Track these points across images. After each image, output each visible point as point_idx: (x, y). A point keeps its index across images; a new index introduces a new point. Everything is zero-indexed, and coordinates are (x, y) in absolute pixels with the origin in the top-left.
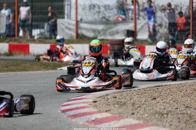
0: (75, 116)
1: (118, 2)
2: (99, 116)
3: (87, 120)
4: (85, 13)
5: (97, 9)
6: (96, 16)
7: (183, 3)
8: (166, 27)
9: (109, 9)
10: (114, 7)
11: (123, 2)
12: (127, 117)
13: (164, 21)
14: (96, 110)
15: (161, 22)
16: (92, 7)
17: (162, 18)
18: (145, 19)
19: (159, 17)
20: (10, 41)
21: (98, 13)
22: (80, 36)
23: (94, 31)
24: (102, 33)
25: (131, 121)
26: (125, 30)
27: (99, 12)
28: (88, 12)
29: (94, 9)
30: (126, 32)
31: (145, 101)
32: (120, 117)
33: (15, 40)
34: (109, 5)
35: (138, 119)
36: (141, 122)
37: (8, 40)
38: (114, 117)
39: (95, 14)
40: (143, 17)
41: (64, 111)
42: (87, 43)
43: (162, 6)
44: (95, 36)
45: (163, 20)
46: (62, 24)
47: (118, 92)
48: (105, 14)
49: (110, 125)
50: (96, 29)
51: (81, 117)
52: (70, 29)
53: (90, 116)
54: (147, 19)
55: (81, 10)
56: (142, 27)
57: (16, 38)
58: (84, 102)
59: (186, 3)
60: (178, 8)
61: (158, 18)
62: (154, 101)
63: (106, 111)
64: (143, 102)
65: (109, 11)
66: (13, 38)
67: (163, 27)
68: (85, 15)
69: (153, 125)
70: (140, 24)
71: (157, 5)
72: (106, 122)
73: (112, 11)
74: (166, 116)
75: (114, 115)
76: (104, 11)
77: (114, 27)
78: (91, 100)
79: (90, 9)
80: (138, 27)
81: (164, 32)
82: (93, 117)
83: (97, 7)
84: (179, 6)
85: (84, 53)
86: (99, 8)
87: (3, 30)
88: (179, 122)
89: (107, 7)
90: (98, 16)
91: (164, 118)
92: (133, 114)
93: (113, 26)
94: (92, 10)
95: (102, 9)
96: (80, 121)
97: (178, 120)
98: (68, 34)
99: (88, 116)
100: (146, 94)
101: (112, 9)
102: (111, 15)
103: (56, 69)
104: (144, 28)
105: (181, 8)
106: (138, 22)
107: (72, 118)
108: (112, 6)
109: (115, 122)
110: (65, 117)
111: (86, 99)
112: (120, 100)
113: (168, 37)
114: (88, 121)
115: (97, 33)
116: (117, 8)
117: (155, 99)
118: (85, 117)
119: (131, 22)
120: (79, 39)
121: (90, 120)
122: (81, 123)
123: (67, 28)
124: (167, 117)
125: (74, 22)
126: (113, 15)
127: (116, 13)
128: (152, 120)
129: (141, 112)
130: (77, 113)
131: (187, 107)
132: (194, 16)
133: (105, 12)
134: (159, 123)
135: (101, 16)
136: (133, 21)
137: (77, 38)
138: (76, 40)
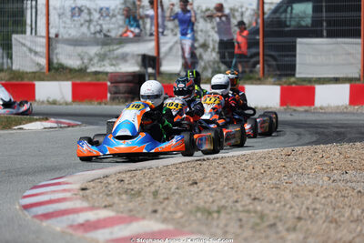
0: (47, 216)
1: (125, 3)
2: (91, 216)
3: (70, 223)
4: (65, 23)
5: (85, 16)
6: (84, 29)
7: (245, 5)
8: (214, 49)
9: (108, 15)
10: (117, 11)
11: (134, 3)
12: (144, 218)
13: (211, 39)
14: (85, 204)
15: (205, 40)
16: (77, 11)
17: (206, 32)
18: (176, 35)
19: (201, 31)
21: (87, 24)
22: (56, 66)
23: (81, 57)
24: (95, 60)
25: (152, 225)
26: (139, 55)
27: (90, 21)
28: (68, 21)
29: (79, 15)
30: (140, 59)
31: (177, 188)
32: (131, 218)
34: (107, 9)
35: (165, 220)
36: (170, 227)
38: (120, 218)
39: (82, 25)
40: (172, 30)
41: (26, 207)
42: (67, 80)
43: (207, 10)
44: (83, 66)
45: (209, 36)
46: (24, 45)
47: (126, 172)
48: (101, 25)
49: (111, 233)
51: (59, 219)
52: (36, 53)
53: (75, 216)
54: (179, 35)
55: (56, 17)
56: (171, 49)
58: (64, 190)
59: (251, 4)
60: (237, 14)
61: (200, 33)
62: (194, 189)
63: (105, 207)
64: (172, 190)
65: (108, 18)
67: (209, 50)
68: (65, 27)
69: (192, 233)
70: (167, 43)
71: (198, 8)
72: (104, 227)
73: (114, 19)
74: (215, 215)
75: (120, 215)
76: (99, 19)
77: (117, 49)
78: (77, 186)
79: (73, 15)
80: (163, 49)
81: (212, 58)
82: (82, 218)
83: (86, 11)
84: (237, 11)
85: (63, 98)
86: (90, 13)
88: (241, 226)
89: (104, 12)
90: (89, 27)
91: (213, 218)
92: (155, 211)
93: (115, 47)
94: (76, 18)
95: (96, 16)
96: (58, 225)
97: (239, 223)
99: (71, 217)
100: (179, 175)
101: (114, 16)
102: (112, 26)
103: (10, 128)
104: (174, 51)
105: (242, 15)
106: (162, 39)
107: (41, 220)
108: (114, 10)
109: (122, 226)
110: (29, 217)
111: (67, 183)
112: (130, 187)
113: (219, 67)
114: (71, 226)
115: (86, 61)
116: (123, 15)
117: (196, 183)
118: (65, 218)
119: (151, 40)
120: (53, 71)
121: (76, 223)
122: (58, 229)
123: (31, 50)
124: (218, 218)
125: (44, 41)
126: (115, 26)
127: (121, 22)
128: (190, 224)
129: (170, 209)
130: (51, 210)
131: (255, 199)
132: (266, 29)
133: (101, 22)
134: (204, 229)
135: (92, 30)
136: (154, 38)
137: (49, 70)
138: (48, 73)
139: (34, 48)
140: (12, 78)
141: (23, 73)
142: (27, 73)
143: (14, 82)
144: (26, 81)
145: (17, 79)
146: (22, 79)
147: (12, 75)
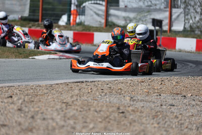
6: (141, 4)
20: (33, 26)
22: (110, 24)
23: (125, 19)
33: (38, 26)
37: (30, 25)
44: (126, 25)
46: (91, 10)
50: (128, 17)
56: (178, 16)
57: (40, 22)
66: (37, 23)
70: (175, 13)
77: (147, 15)
80: (174, 17)
87: (26, 14)
98: (97, 21)
106: (174, 10)
115: (128, 22)
117: (11, 97)
119: (166, 11)
120: (108, 27)
123: (95, 13)
125: (104, 8)
126: (159, 3)
136: (168, 9)
137: (106, 25)
138: (105, 28)
139: (97, 12)
140: (83, 30)
141: (90, 27)
142: (93, 27)
143: (84, 32)
144: (91, 32)
145: (86, 31)
146: (90, 30)
147: (84, 28)
